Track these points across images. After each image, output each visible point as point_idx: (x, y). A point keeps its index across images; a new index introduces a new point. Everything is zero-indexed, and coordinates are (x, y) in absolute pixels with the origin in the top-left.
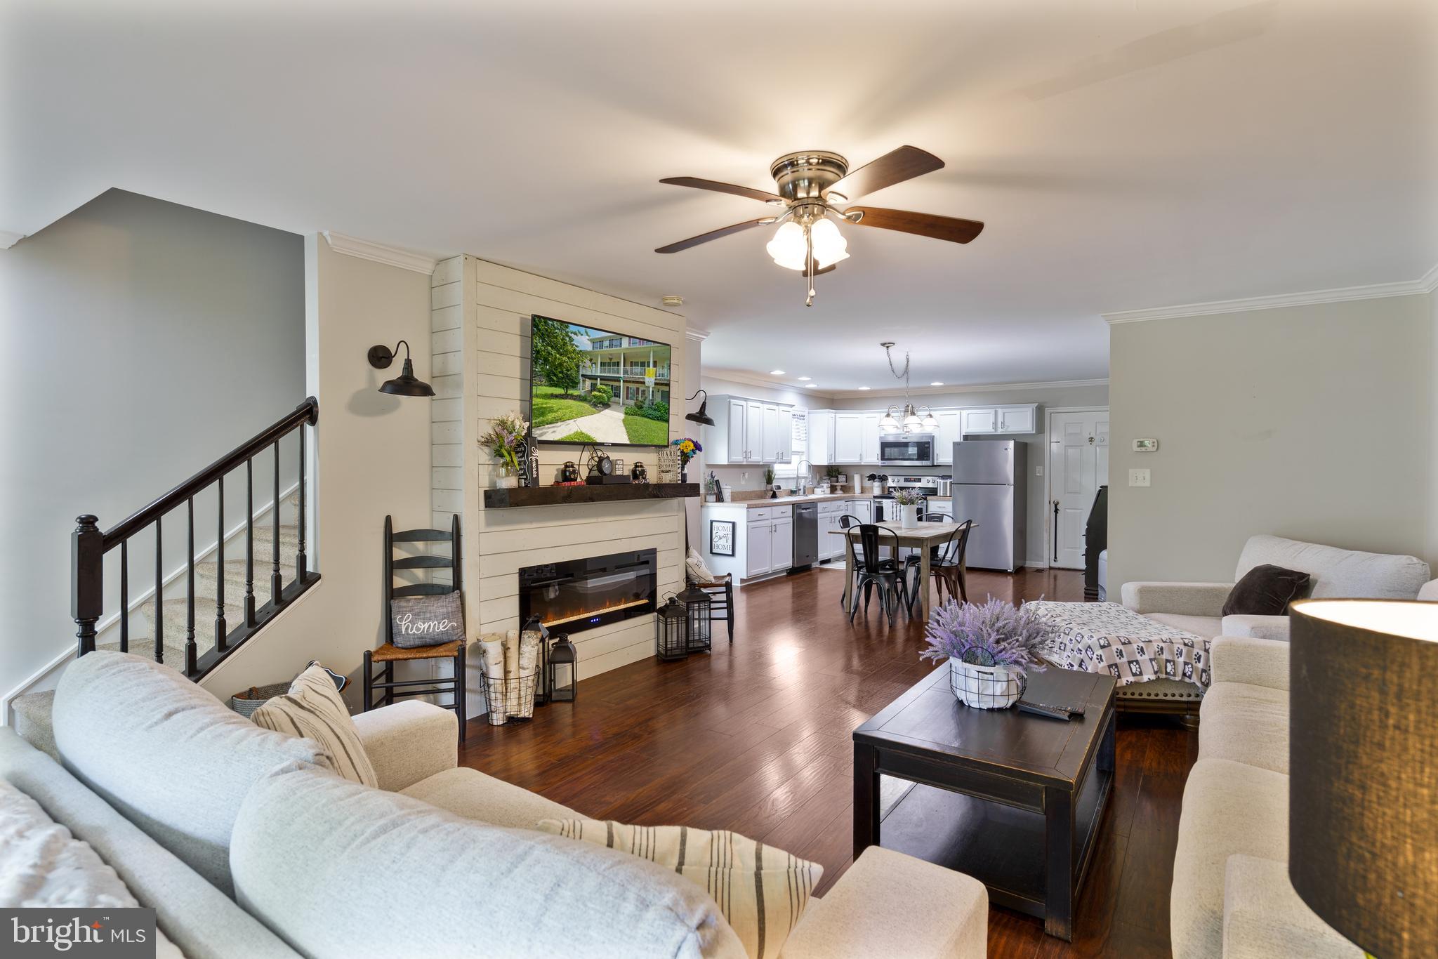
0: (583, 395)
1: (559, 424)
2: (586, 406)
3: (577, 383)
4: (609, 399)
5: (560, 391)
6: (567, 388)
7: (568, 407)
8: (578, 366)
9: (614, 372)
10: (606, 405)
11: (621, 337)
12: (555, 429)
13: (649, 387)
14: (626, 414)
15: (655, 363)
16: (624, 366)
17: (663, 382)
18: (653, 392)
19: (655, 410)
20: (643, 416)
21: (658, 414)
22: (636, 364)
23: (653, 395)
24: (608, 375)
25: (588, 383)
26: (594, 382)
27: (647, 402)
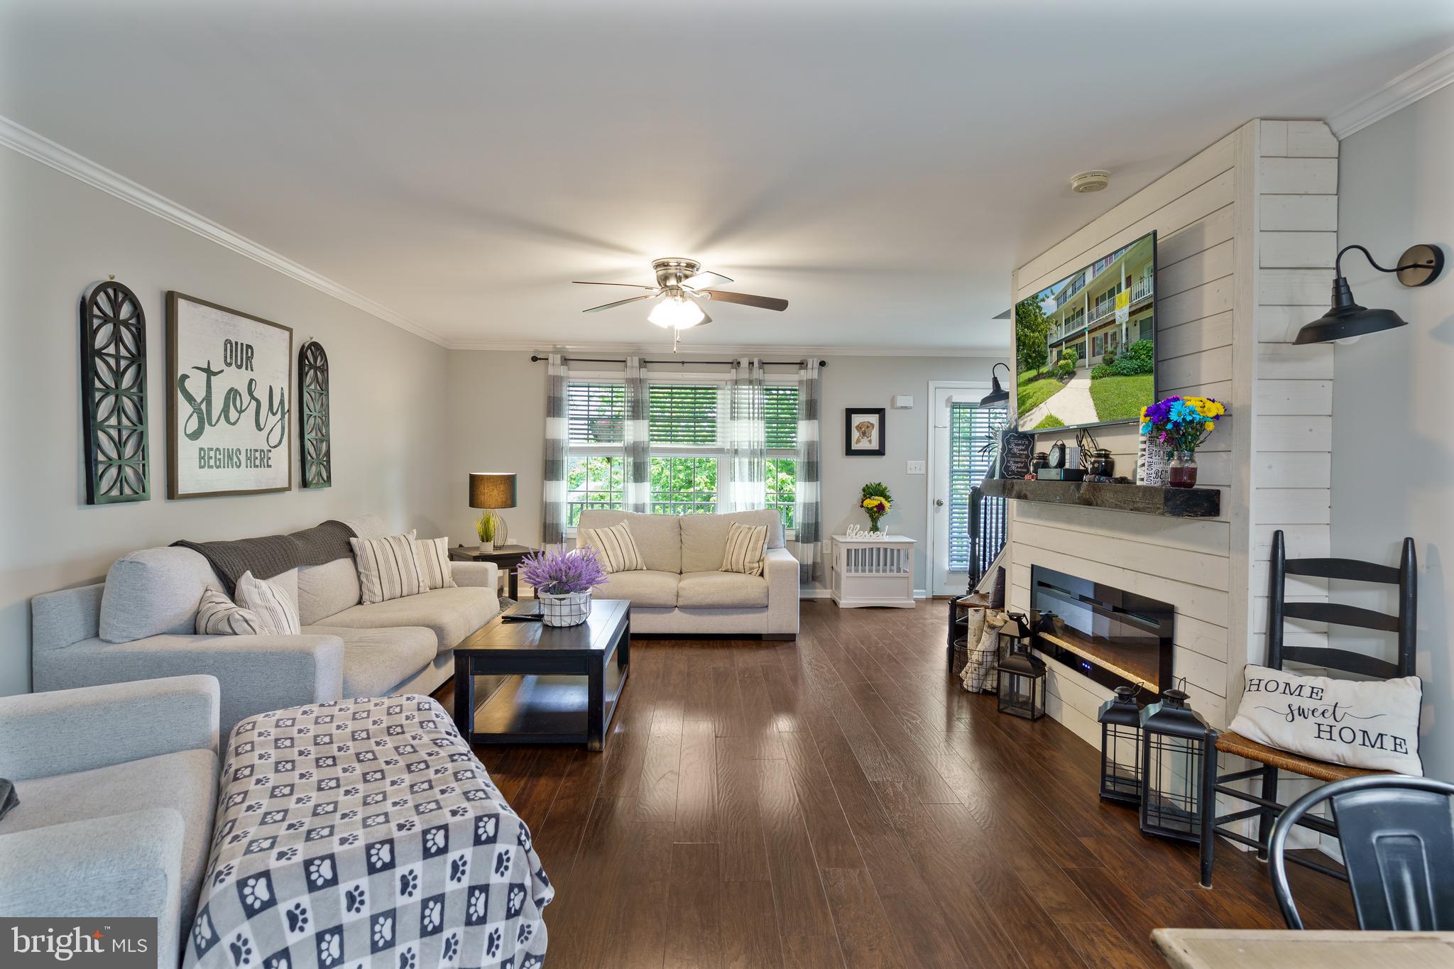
0: (1051, 369)
1: (1035, 409)
2: (1054, 381)
3: (1046, 358)
4: (1074, 364)
5: (1033, 373)
6: (1039, 367)
7: (1041, 388)
8: (1046, 337)
9: (1078, 325)
10: (1071, 374)
11: (1082, 272)
12: (1032, 417)
13: (1121, 325)
14: (1093, 378)
15: (1129, 283)
16: (1089, 310)
17: (1141, 305)
18: (1127, 329)
19: (1131, 358)
20: (1115, 374)
21: (1135, 364)
22: (1103, 298)
23: (1127, 335)
24: (1074, 332)
25: (1055, 351)
26: (1059, 349)
27: (1119, 350)
